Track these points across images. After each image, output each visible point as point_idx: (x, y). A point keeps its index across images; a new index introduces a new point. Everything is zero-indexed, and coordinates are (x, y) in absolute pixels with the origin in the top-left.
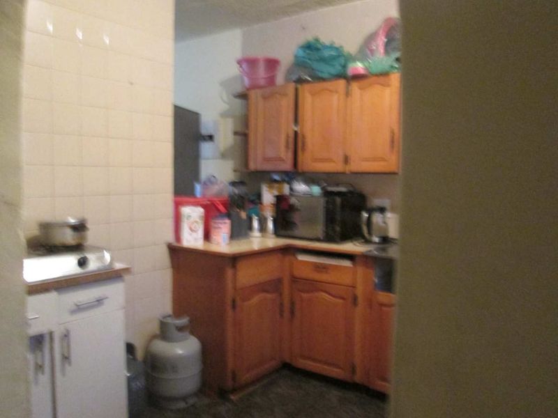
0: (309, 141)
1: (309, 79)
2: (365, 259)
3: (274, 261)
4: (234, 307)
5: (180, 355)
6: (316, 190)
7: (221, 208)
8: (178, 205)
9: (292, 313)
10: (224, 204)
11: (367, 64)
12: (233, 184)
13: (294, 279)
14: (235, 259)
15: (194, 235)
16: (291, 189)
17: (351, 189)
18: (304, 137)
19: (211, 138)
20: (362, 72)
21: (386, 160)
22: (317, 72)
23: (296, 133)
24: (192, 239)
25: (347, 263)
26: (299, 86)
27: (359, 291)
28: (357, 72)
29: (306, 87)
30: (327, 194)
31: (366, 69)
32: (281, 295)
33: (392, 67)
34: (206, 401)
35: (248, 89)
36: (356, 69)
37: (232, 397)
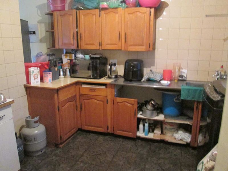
0: (83, 35)
1: (82, 8)
2: (111, 85)
3: (73, 89)
4: (59, 110)
5: (36, 133)
6: (87, 57)
7: (46, 66)
8: (27, 67)
9: (81, 108)
10: (47, 65)
11: (108, 3)
12: (49, 55)
13: (81, 95)
14: (58, 90)
15: (36, 80)
16: (75, 56)
17: (101, 56)
18: (81, 34)
19: (34, 33)
20: (106, 7)
21: (116, 44)
22: (85, 5)
23: (77, 32)
24: (35, 82)
25: (104, 87)
26: (77, 11)
27: (109, 98)
28: (104, 7)
29: (81, 11)
30: (92, 58)
31: (108, 5)
32: (76, 102)
33: (119, 5)
34: (50, 149)
35: (52, 11)
36: (104, 5)
37: (60, 146)
